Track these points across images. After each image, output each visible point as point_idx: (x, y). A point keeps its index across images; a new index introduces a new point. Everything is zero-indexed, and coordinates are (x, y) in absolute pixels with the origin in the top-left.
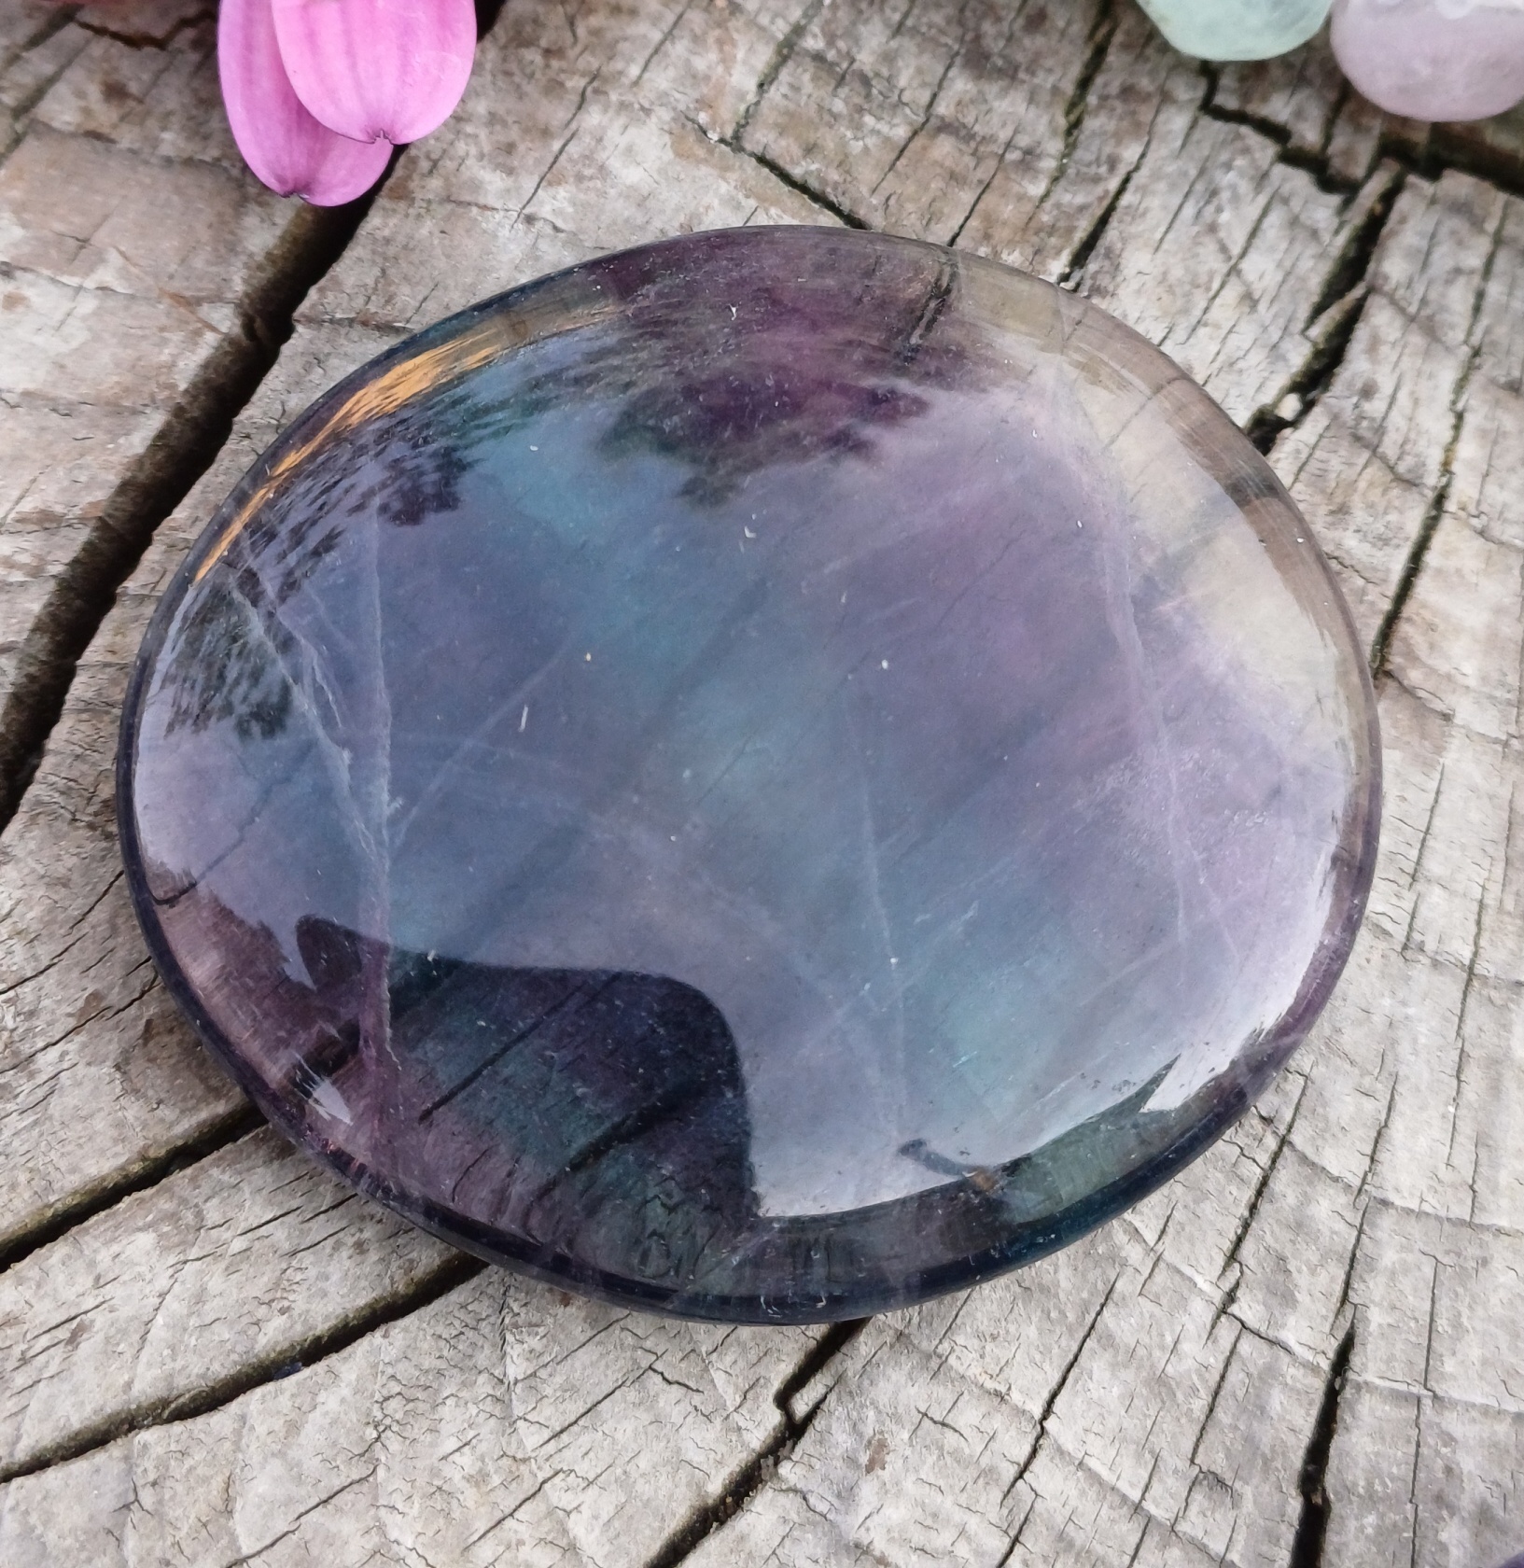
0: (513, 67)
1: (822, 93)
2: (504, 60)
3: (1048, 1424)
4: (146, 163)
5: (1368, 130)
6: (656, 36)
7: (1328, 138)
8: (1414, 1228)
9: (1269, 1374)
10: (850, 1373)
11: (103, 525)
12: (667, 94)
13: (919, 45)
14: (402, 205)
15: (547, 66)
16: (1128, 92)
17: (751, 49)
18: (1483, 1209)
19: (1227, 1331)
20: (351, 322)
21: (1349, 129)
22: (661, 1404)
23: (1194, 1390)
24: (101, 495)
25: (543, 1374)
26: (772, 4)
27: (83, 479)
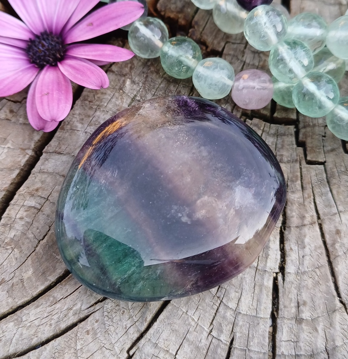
2: (82, 103)
3: (176, 356)
4: (17, 124)
5: (240, 111)
6: (110, 98)
8: (245, 318)
9: (218, 346)
10: (140, 347)
11: (8, 191)
12: (111, 109)
14: (63, 130)
15: (90, 104)
17: (127, 100)
18: (258, 314)
19: (210, 338)
20: (53, 152)
21: (236, 111)
22: (105, 353)
23: (204, 349)
24: (7, 186)
25: (83, 348)
26: (131, 91)
27: (4, 182)
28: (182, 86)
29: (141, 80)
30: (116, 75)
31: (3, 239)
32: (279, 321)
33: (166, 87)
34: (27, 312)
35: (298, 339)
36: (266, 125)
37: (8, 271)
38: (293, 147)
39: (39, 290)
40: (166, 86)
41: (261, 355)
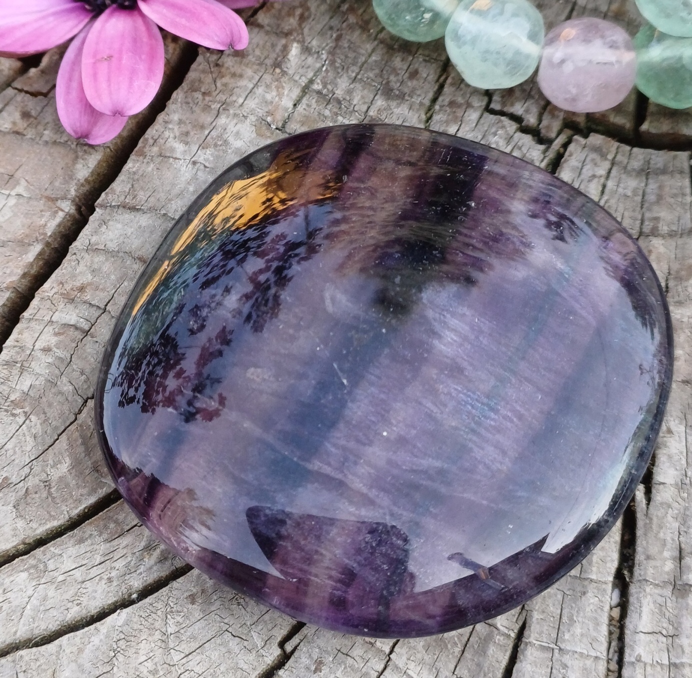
0: (190, 100)
1: (320, 107)
3: (391, 656)
4: (38, 143)
5: (558, 117)
6: (251, 86)
7: (540, 121)
9: (488, 639)
10: (310, 634)
11: (15, 290)
12: (253, 109)
13: (362, 86)
14: (141, 158)
15: (204, 99)
16: (452, 104)
18: (586, 572)
20: (119, 206)
21: (550, 117)
22: (230, 645)
23: (455, 644)
24: (15, 278)
25: (182, 631)
26: (300, 71)
27: (8, 272)
28: (421, 60)
29: (324, 45)
30: (267, 33)
31: (5, 393)
32: (633, 589)
33: (383, 62)
34: (57, 551)
35: (677, 629)
36: (620, 150)
37: (17, 461)
38: (684, 201)
39: (83, 506)
40: (382, 60)
41: (589, 663)
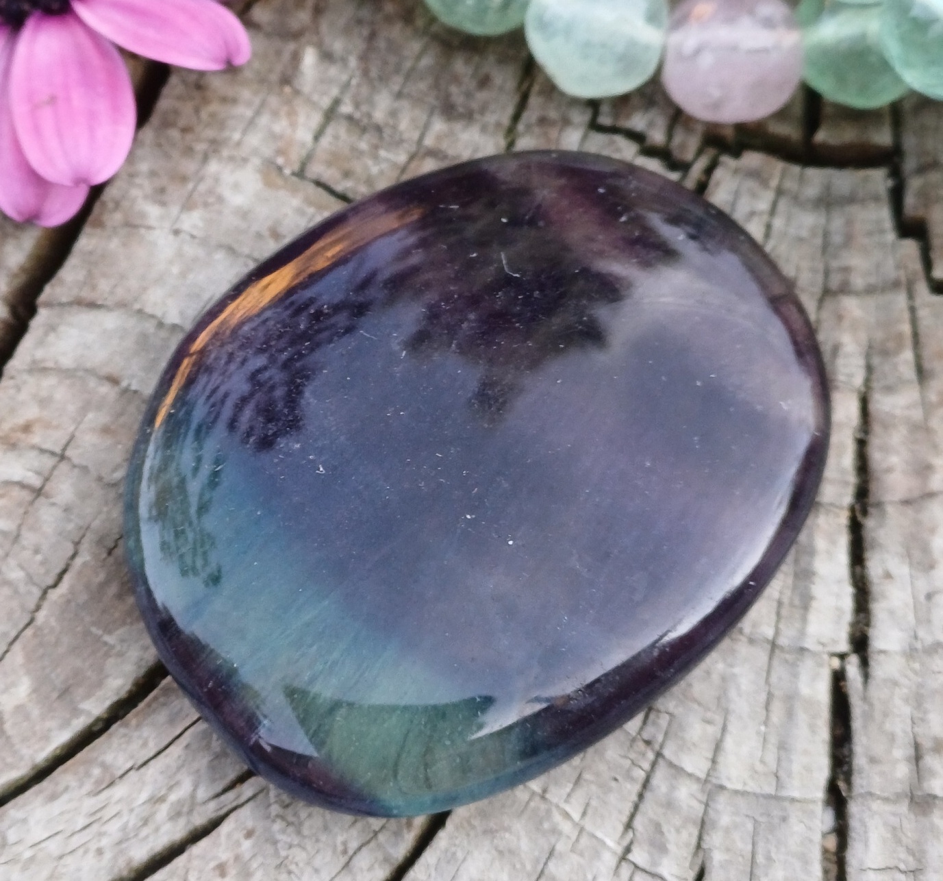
0: (163, 141)
1: (353, 139)
2: (158, 137)
5: (695, 131)
7: (670, 138)
8: (741, 802)
12: (258, 149)
13: (412, 104)
14: (98, 231)
15: (183, 139)
16: (543, 121)
17: (308, 116)
18: (782, 787)
19: (626, 871)
20: (71, 304)
21: (683, 132)
26: (320, 87)
28: (493, 60)
29: (351, 47)
32: (854, 808)
33: (439, 67)
34: (20, 815)
35: (919, 861)
36: (787, 172)
38: (884, 241)
39: (54, 746)
40: (437, 64)
